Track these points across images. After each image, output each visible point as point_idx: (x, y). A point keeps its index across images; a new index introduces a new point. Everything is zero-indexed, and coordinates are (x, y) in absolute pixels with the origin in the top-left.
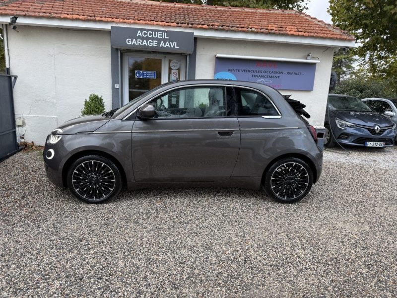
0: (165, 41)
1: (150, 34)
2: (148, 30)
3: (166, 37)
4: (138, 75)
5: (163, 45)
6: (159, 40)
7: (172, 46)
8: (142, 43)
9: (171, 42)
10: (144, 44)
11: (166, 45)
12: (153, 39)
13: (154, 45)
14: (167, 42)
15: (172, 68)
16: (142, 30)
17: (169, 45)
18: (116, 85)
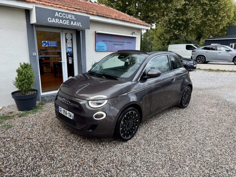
0: (74, 21)
1: (64, 16)
2: (62, 12)
3: (74, 19)
4: (44, 44)
5: (73, 24)
6: (70, 20)
7: (78, 25)
8: (59, 22)
9: (77, 23)
10: (60, 22)
11: (75, 24)
12: (66, 19)
13: (67, 24)
14: (75, 22)
15: (67, 39)
16: (59, 12)
17: (76, 24)
18: (33, 53)
